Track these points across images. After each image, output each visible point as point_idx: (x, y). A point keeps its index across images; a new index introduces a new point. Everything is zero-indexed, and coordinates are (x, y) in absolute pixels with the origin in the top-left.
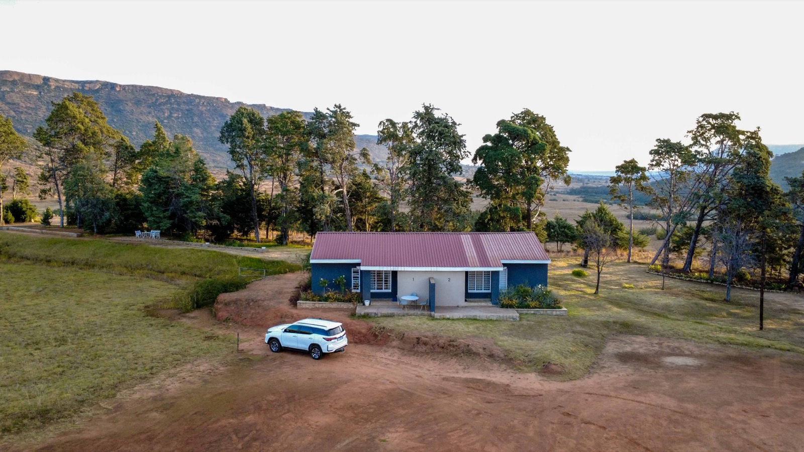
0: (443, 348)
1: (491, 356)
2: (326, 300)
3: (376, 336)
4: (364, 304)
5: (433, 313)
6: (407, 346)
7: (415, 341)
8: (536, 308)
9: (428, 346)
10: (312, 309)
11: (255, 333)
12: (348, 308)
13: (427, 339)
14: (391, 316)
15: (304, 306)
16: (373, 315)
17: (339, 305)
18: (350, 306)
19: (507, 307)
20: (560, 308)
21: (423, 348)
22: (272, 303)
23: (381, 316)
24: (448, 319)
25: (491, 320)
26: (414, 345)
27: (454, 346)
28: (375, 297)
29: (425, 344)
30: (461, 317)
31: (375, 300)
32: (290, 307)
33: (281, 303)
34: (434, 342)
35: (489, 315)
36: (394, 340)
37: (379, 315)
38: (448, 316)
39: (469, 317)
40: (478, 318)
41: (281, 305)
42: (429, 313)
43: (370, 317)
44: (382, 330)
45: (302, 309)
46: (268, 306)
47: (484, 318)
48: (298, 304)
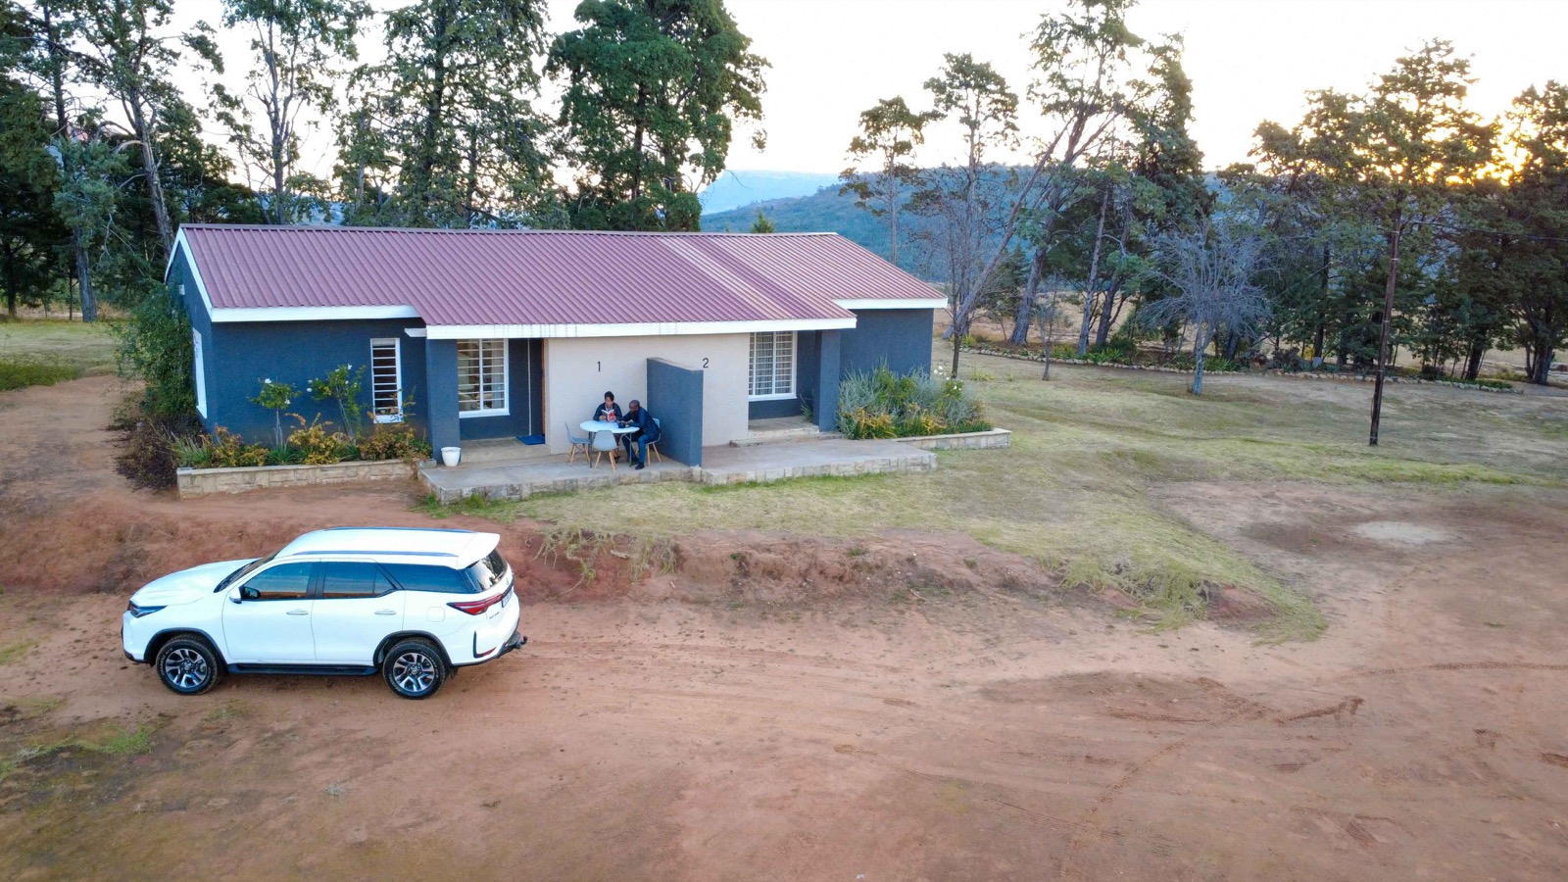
0: (841, 578)
1: (1010, 585)
2: (294, 456)
3: (571, 569)
4: (441, 462)
5: (696, 470)
6: (713, 591)
7: (731, 566)
8: (937, 431)
9: (786, 581)
10: (244, 496)
11: (22, 617)
12: (385, 481)
13: (772, 556)
14: (568, 491)
15: (208, 486)
16: (504, 493)
17: (350, 472)
18: (396, 469)
19: (869, 436)
20: (988, 428)
21: (776, 592)
22: (50, 488)
23: (533, 496)
24: (753, 484)
25: (868, 475)
26: (734, 583)
27: (870, 570)
28: (474, 432)
29: (773, 573)
30: (788, 475)
31: (475, 446)
32: (145, 494)
33: (94, 483)
34: (800, 563)
35: (860, 460)
36: (647, 574)
37: (526, 492)
38: (751, 476)
39: (811, 472)
40: (834, 473)
41: (96, 492)
42: (685, 469)
43: (495, 504)
44: (583, 542)
45: (203, 497)
46: (40, 498)
47: (850, 471)
48: (181, 482)
